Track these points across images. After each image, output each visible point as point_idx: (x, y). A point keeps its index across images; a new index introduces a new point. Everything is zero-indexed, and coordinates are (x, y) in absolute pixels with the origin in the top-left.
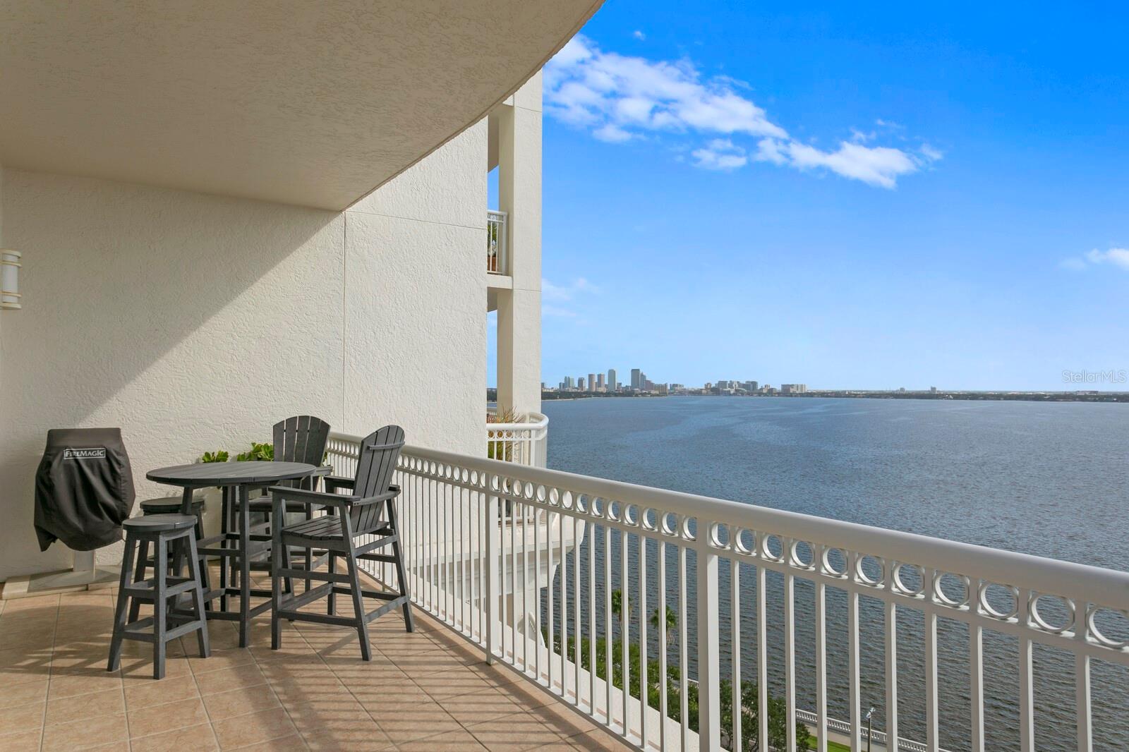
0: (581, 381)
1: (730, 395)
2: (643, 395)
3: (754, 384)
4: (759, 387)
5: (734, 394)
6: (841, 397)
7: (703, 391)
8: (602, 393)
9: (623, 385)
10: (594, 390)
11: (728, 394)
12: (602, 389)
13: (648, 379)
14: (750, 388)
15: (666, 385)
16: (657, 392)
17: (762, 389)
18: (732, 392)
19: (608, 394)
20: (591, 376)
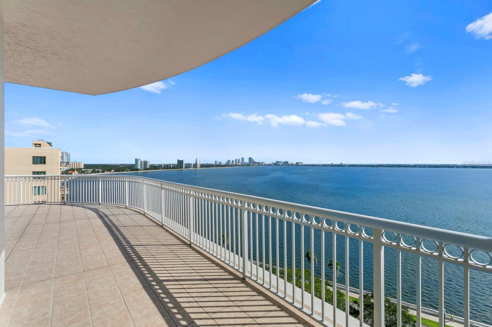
0: (233, 161)
1: (280, 165)
2: (253, 165)
3: (287, 162)
4: (289, 163)
5: (281, 165)
6: (314, 166)
7: (272, 164)
8: (240, 165)
9: (246, 163)
10: (237, 164)
11: (279, 165)
12: (239, 164)
13: (254, 160)
14: (286, 163)
15: (260, 162)
16: (257, 165)
17: (290, 164)
18: (281, 164)
19: (242, 165)
20: (236, 160)
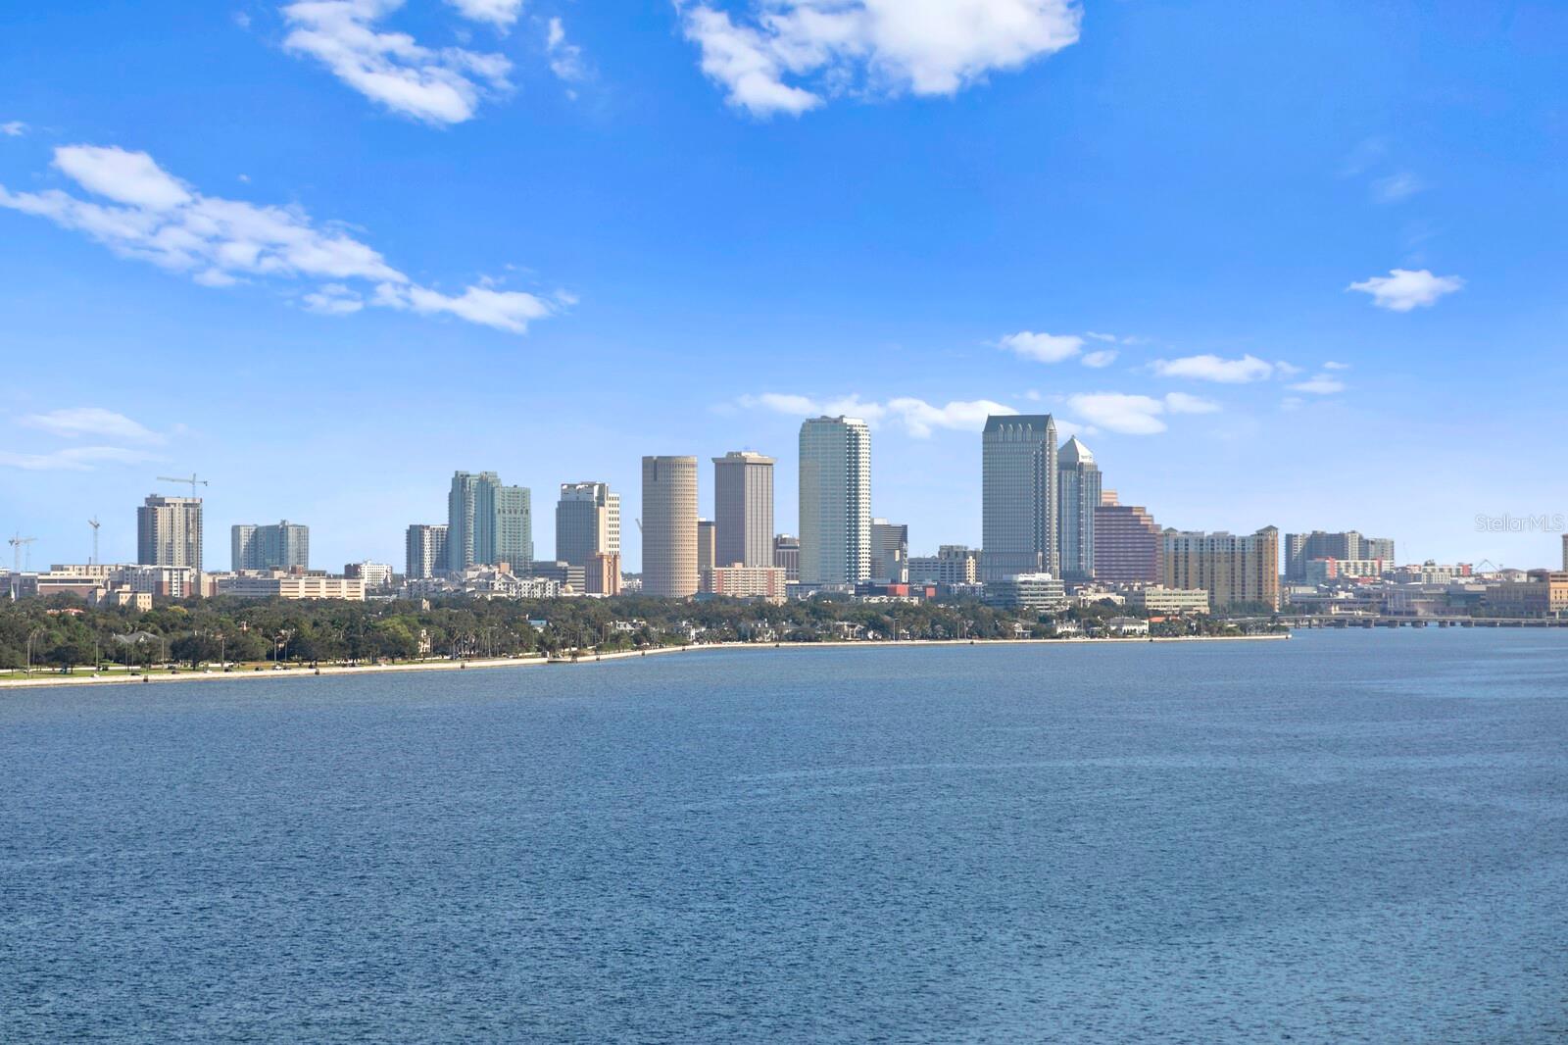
2: (1091, 619)
10: (689, 584)
15: (1263, 540)
16: (1197, 600)
20: (662, 478)
